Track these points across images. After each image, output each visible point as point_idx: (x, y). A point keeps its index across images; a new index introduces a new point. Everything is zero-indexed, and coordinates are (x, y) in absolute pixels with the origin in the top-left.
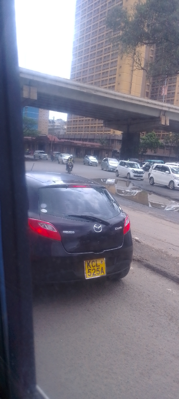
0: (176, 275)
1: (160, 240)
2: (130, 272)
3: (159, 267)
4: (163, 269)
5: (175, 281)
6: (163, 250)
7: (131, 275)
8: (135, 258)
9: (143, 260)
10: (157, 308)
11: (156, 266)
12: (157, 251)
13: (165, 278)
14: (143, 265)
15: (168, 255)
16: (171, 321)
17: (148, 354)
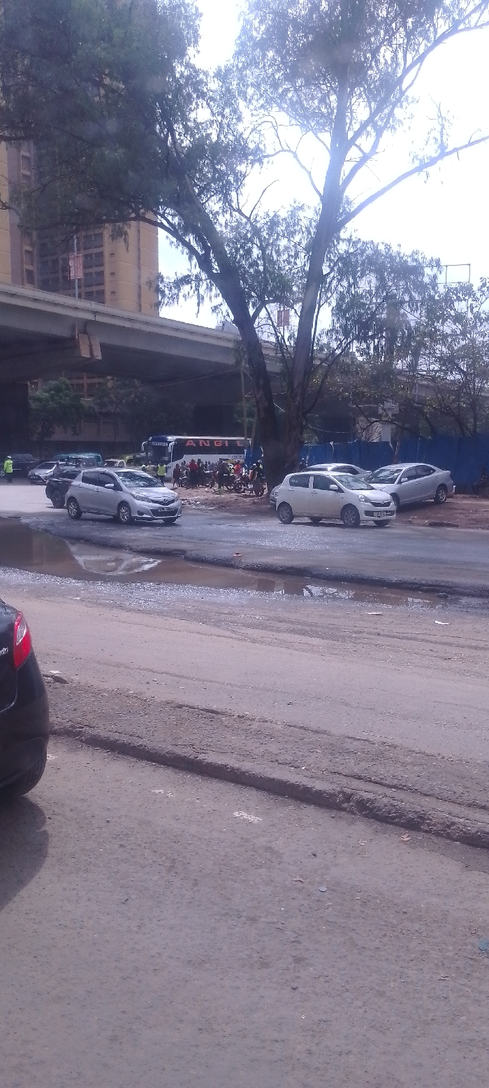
0: (170, 748)
3: (125, 739)
4: (137, 742)
5: (169, 766)
6: (130, 690)
8: (56, 727)
9: (80, 729)
12: (115, 694)
13: (143, 763)
14: (82, 741)
15: (145, 701)
16: (173, 873)
17: (124, 979)
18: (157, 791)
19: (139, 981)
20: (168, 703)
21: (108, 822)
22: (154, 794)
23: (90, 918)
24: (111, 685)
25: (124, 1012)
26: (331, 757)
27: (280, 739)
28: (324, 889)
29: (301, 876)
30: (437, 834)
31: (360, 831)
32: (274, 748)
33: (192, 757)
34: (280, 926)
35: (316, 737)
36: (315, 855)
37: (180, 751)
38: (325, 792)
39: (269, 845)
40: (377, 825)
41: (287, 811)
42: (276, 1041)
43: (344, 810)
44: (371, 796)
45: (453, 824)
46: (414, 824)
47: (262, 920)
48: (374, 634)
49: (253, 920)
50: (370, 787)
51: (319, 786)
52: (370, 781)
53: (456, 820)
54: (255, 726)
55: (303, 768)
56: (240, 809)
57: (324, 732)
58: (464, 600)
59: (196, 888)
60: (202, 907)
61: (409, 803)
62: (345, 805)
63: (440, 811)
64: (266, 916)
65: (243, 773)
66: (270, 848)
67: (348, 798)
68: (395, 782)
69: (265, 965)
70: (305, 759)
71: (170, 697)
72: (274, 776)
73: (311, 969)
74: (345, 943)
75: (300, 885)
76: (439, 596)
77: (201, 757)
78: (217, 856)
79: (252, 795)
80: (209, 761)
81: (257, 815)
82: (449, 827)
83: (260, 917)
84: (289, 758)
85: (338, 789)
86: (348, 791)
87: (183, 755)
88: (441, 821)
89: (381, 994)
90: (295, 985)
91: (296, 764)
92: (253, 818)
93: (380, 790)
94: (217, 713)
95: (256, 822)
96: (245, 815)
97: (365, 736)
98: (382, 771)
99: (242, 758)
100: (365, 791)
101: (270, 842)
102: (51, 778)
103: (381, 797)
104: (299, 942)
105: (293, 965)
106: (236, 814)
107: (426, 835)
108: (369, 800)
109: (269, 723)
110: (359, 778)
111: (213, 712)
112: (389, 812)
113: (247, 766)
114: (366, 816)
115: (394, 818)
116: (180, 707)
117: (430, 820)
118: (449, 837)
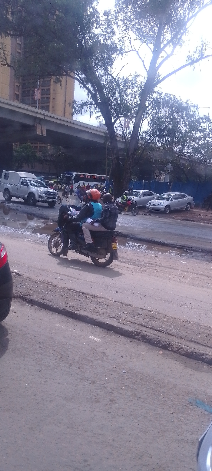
0: (64, 307)
2: (11, 312)
3: (45, 302)
4: (49, 303)
5: (63, 315)
6: (49, 281)
8: (15, 295)
9: (26, 297)
10: (44, 349)
11: (41, 301)
13: (52, 313)
14: (26, 301)
15: (55, 286)
16: (61, 360)
17: (37, 403)
18: (57, 325)
19: (44, 405)
20: (64, 288)
21: (35, 336)
22: (56, 326)
23: (24, 377)
24: (41, 278)
25: (36, 417)
26: (132, 316)
27: (111, 307)
28: (125, 371)
29: (116, 365)
30: (175, 352)
31: (142, 348)
32: (108, 310)
33: (73, 312)
34: (105, 386)
35: (126, 307)
36: (122, 357)
37: (68, 309)
38: (128, 331)
39: (103, 351)
40: (149, 346)
41: (111, 337)
42: (100, 434)
43: (136, 339)
44: (148, 334)
45: (182, 348)
46: (165, 347)
47: (98, 382)
48: (155, 265)
49: (94, 382)
50: (148, 330)
51: (126, 328)
52: (148, 328)
53: (183, 347)
54: (101, 301)
55: (120, 320)
56: (91, 335)
57: (130, 305)
58: (195, 253)
59: (70, 367)
60: (73, 375)
61: (164, 338)
62: (137, 337)
63: (176, 342)
64: (99, 381)
65: (94, 320)
66: (104, 352)
67: (138, 334)
68: (158, 329)
69: (97, 401)
70: (121, 316)
71: (66, 286)
72: (107, 322)
73: (117, 405)
74: (132, 395)
75: (115, 369)
76: (184, 251)
77: (77, 312)
78: (80, 354)
79: (98, 330)
80: (80, 314)
81: (99, 338)
82: (180, 349)
83: (97, 381)
84: (115, 315)
85: (134, 330)
86: (138, 331)
87: (69, 310)
88: (177, 347)
89: (145, 417)
90: (109, 411)
91: (117, 319)
92: (97, 340)
93: (152, 331)
94: (85, 294)
95: (98, 341)
96: (94, 338)
97: (148, 308)
98: (154, 323)
99: (94, 314)
100: (145, 332)
101: (103, 350)
102: (12, 316)
103: (152, 335)
104: (112, 393)
105: (109, 403)
106: (90, 337)
107: (170, 352)
108: (147, 335)
109: (107, 300)
110: (144, 326)
111: (83, 293)
112: (155, 341)
113: (96, 317)
114: (145, 342)
115: (157, 344)
116: (69, 290)
117: (172, 346)
118: (180, 353)
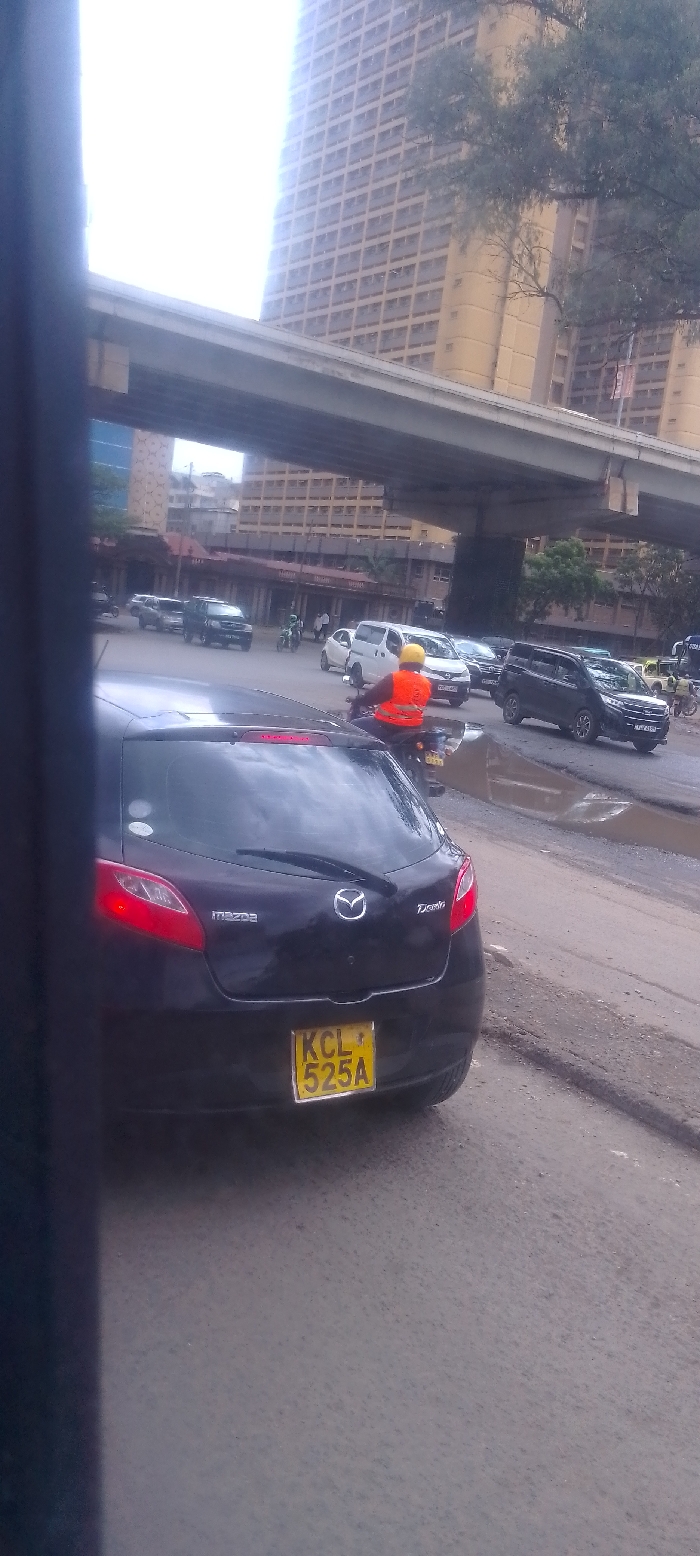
0: (648, 1097)
1: (588, 958)
2: (469, 1080)
3: (582, 1065)
4: (597, 1073)
5: (642, 1121)
6: (600, 997)
7: (471, 1092)
8: (489, 1025)
9: (521, 1037)
10: (569, 1225)
11: (570, 1058)
12: (577, 999)
13: (605, 1108)
14: (520, 1052)
15: (620, 1018)
17: (532, 1404)
18: (618, 1153)
20: (654, 1030)
22: (613, 1155)
23: (496, 1302)
33: (679, 1118)
37: (661, 1105)
71: (658, 1022)
87: (665, 1111)
102: (472, 1094)
116: (670, 1039)
